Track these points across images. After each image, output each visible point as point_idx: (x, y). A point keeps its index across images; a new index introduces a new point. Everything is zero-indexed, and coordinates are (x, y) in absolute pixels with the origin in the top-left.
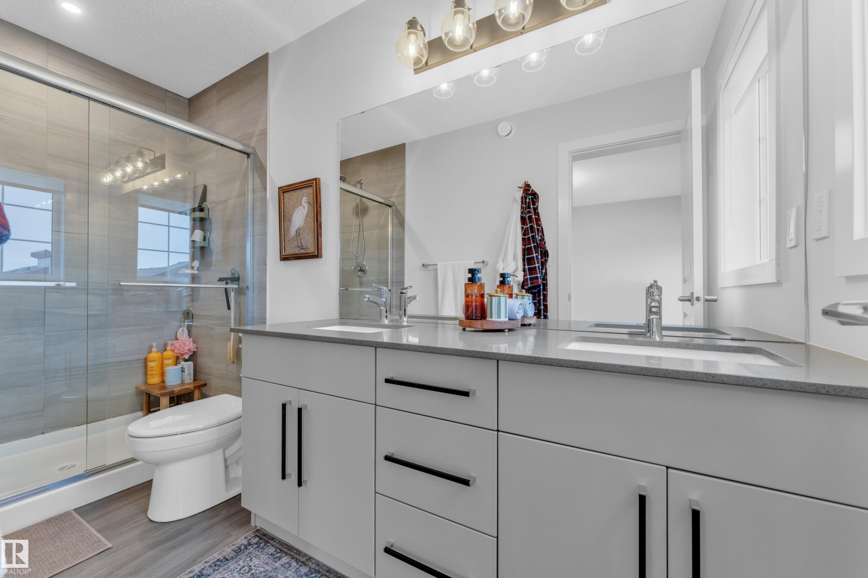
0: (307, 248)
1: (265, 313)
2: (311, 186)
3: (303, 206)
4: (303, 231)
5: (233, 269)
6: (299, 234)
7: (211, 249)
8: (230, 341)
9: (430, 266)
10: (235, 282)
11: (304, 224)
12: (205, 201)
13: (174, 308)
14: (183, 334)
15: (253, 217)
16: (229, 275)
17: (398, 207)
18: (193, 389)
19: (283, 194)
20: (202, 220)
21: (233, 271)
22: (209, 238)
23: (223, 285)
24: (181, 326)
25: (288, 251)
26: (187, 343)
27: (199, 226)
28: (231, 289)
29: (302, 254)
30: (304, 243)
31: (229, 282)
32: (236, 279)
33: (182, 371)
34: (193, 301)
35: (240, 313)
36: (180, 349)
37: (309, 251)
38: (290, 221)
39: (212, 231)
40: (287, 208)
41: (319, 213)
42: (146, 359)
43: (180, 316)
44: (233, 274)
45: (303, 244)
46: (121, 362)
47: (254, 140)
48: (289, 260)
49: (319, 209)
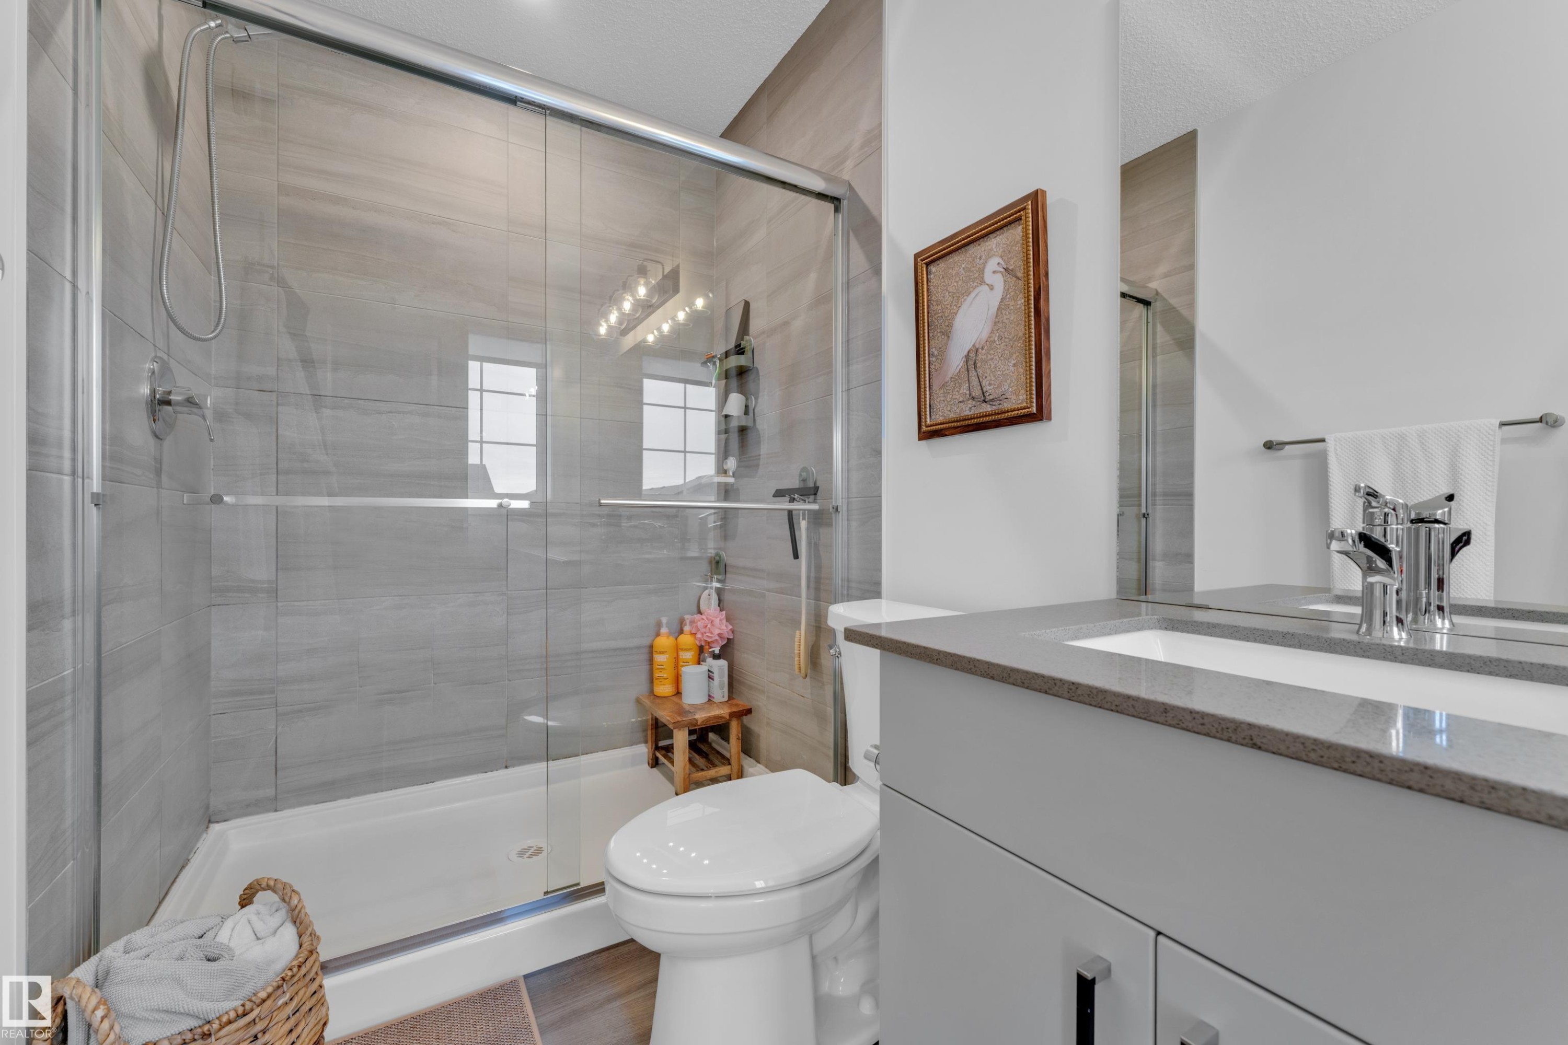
0: (1003, 398)
1: (879, 570)
2: (1019, 219)
3: (988, 285)
4: (987, 354)
5: (804, 469)
6: (975, 363)
7: (758, 431)
8: (800, 629)
9: (1287, 447)
10: (808, 498)
11: (992, 332)
12: (748, 335)
13: (694, 552)
14: (710, 604)
15: (848, 345)
16: (794, 483)
17: (1173, 301)
18: (728, 718)
19: (927, 268)
20: (742, 372)
21: (804, 474)
22: (754, 410)
23: (784, 505)
24: (706, 588)
25: (941, 414)
26: (717, 621)
27: (736, 389)
28: (801, 512)
29: (986, 416)
30: (990, 384)
31: (796, 497)
32: (810, 491)
33: (709, 677)
34: (725, 538)
35: (819, 567)
36: (705, 633)
37: (1006, 406)
38: (947, 334)
39: (760, 394)
40: (939, 302)
41: (1044, 291)
42: (651, 647)
43: (705, 567)
44: (804, 480)
45: (987, 388)
46: (615, 650)
47: (849, 164)
48: (946, 435)
49: (1043, 279)
